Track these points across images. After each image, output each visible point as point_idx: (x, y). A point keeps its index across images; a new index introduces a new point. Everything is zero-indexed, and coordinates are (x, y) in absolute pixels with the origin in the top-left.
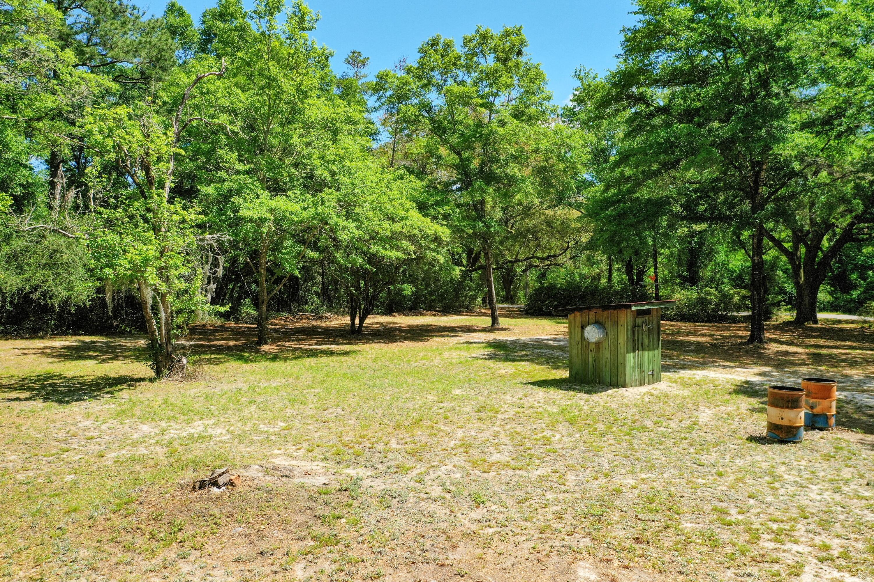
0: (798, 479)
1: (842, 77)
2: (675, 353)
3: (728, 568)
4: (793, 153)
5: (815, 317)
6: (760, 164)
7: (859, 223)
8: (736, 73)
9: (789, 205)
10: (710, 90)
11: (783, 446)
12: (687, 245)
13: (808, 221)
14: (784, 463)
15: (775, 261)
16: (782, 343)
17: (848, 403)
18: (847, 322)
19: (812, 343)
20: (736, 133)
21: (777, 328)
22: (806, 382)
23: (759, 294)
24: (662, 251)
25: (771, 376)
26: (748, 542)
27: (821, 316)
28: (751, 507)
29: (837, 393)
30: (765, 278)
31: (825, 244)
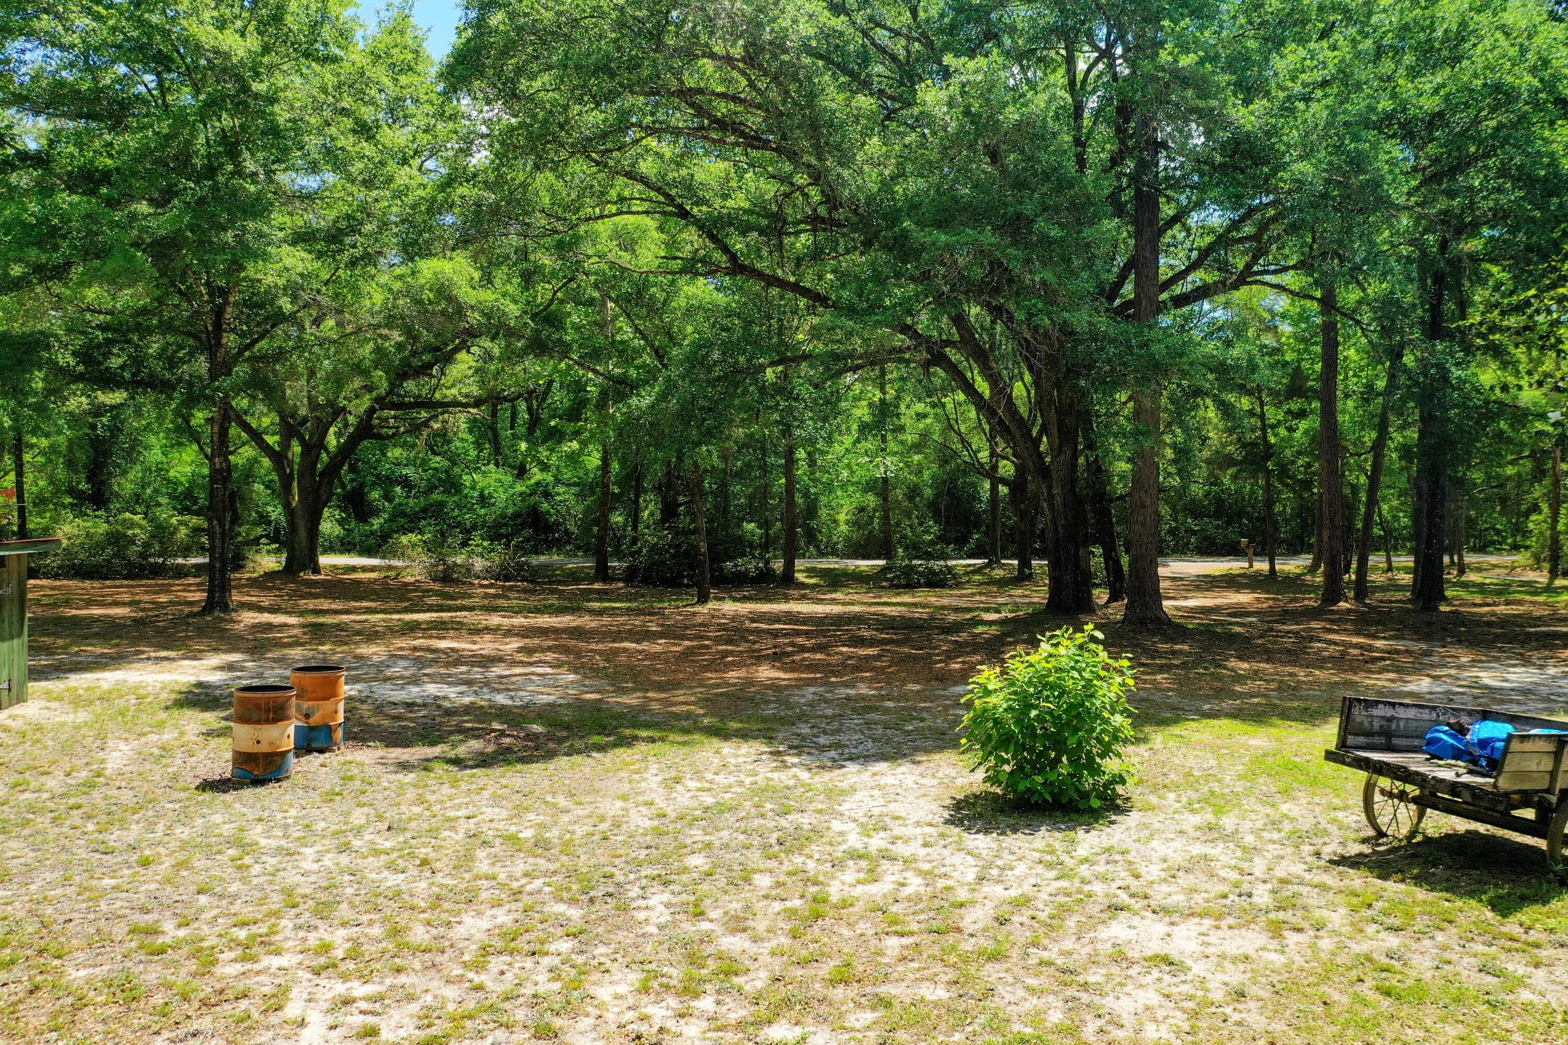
0: (283, 842)
1: (357, 167)
2: (60, 642)
3: (157, 1033)
4: (281, 282)
5: (316, 563)
6: (224, 293)
7: (382, 409)
8: (180, 118)
9: (274, 371)
10: (132, 141)
11: (261, 790)
12: (88, 431)
13: (305, 401)
14: (260, 820)
15: (252, 465)
16: (260, 609)
17: (363, 702)
18: (364, 569)
19: (311, 607)
20: (180, 229)
21: (254, 583)
22: (298, 674)
23: (222, 525)
24: (34, 440)
25: (242, 669)
26: (194, 975)
27: (325, 560)
28: (202, 910)
29: (346, 688)
30: (233, 495)
31: (332, 440)
